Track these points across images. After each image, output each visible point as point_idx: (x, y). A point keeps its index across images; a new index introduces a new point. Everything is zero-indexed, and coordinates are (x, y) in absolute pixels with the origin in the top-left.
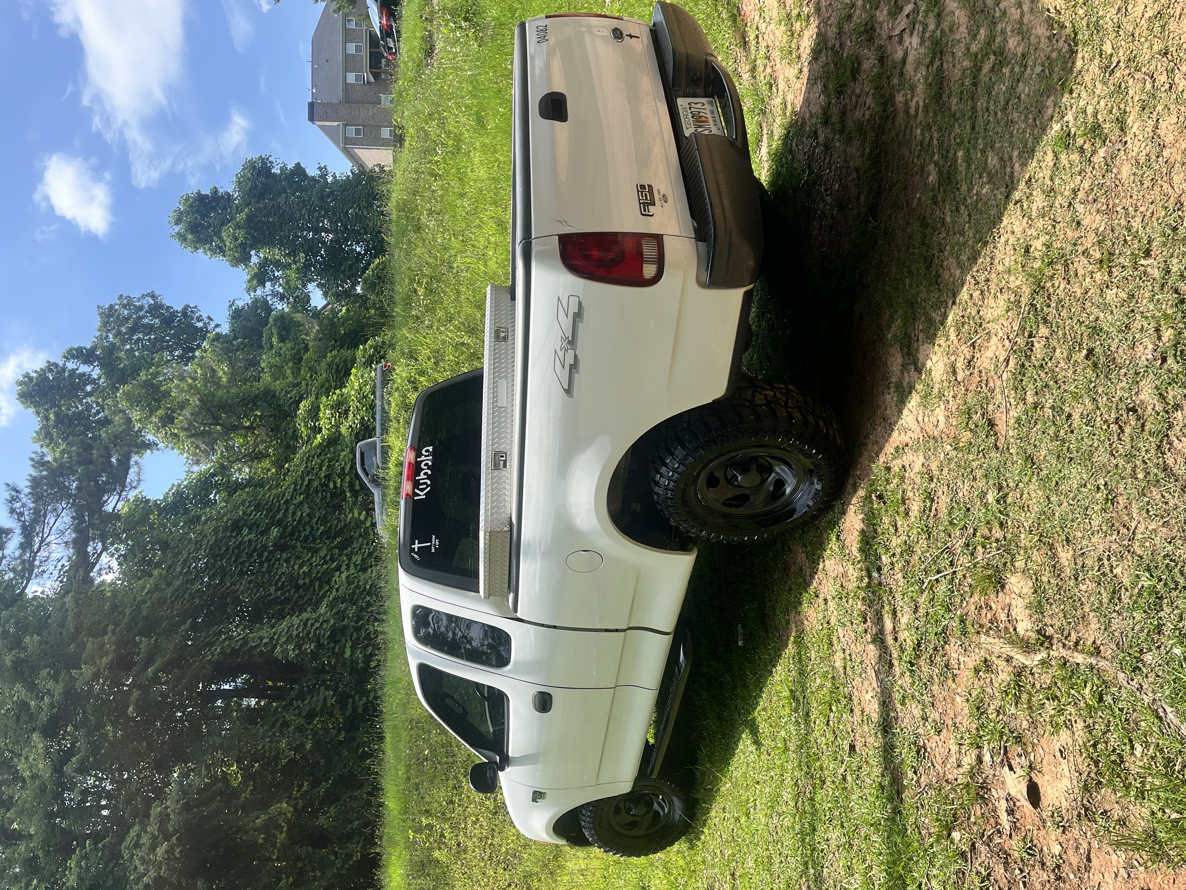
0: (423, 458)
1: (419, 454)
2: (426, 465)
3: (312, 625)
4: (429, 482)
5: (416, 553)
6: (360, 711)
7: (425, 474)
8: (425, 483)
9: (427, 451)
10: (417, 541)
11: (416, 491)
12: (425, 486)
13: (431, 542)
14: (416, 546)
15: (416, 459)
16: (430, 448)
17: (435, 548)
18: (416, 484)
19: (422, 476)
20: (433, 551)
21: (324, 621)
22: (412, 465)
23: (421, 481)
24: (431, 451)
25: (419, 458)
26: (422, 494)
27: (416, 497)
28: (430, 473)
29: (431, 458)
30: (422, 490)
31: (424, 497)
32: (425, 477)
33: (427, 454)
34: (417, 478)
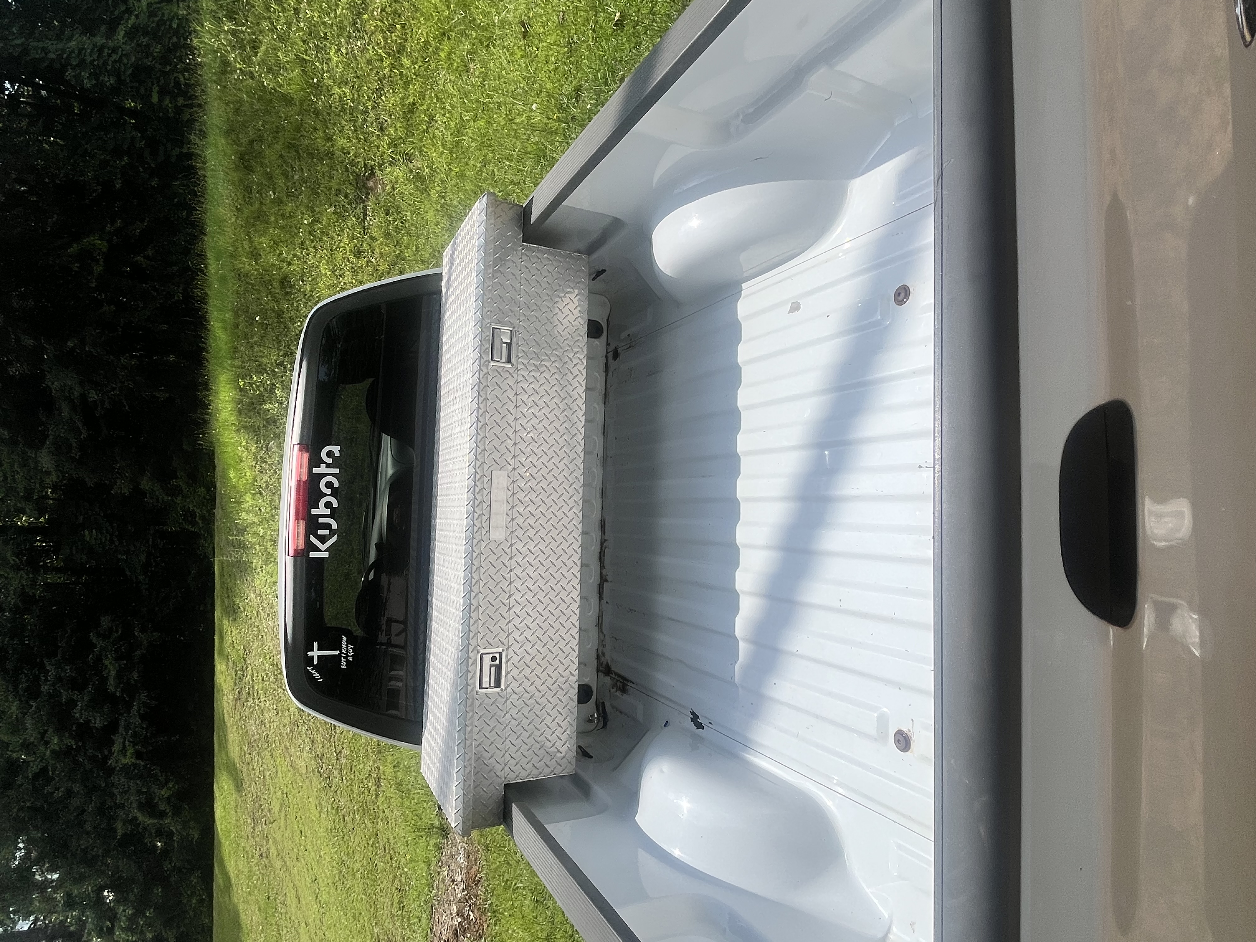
0: (323, 469)
1: (315, 461)
2: (329, 485)
3: (109, 55)
4: (335, 526)
5: (315, 668)
6: (173, 160)
7: (328, 505)
8: (328, 526)
9: (330, 454)
10: (316, 645)
11: (313, 539)
12: (327, 532)
13: (340, 649)
14: (315, 654)
15: (310, 470)
16: (336, 449)
17: (347, 661)
18: (312, 527)
19: (323, 510)
20: (344, 667)
21: (122, 55)
22: (305, 482)
23: (321, 520)
24: (337, 454)
25: (315, 470)
26: (323, 547)
27: (312, 554)
28: (335, 504)
29: (337, 471)
30: (323, 540)
31: (326, 555)
32: (328, 512)
33: (330, 461)
34: (314, 512)
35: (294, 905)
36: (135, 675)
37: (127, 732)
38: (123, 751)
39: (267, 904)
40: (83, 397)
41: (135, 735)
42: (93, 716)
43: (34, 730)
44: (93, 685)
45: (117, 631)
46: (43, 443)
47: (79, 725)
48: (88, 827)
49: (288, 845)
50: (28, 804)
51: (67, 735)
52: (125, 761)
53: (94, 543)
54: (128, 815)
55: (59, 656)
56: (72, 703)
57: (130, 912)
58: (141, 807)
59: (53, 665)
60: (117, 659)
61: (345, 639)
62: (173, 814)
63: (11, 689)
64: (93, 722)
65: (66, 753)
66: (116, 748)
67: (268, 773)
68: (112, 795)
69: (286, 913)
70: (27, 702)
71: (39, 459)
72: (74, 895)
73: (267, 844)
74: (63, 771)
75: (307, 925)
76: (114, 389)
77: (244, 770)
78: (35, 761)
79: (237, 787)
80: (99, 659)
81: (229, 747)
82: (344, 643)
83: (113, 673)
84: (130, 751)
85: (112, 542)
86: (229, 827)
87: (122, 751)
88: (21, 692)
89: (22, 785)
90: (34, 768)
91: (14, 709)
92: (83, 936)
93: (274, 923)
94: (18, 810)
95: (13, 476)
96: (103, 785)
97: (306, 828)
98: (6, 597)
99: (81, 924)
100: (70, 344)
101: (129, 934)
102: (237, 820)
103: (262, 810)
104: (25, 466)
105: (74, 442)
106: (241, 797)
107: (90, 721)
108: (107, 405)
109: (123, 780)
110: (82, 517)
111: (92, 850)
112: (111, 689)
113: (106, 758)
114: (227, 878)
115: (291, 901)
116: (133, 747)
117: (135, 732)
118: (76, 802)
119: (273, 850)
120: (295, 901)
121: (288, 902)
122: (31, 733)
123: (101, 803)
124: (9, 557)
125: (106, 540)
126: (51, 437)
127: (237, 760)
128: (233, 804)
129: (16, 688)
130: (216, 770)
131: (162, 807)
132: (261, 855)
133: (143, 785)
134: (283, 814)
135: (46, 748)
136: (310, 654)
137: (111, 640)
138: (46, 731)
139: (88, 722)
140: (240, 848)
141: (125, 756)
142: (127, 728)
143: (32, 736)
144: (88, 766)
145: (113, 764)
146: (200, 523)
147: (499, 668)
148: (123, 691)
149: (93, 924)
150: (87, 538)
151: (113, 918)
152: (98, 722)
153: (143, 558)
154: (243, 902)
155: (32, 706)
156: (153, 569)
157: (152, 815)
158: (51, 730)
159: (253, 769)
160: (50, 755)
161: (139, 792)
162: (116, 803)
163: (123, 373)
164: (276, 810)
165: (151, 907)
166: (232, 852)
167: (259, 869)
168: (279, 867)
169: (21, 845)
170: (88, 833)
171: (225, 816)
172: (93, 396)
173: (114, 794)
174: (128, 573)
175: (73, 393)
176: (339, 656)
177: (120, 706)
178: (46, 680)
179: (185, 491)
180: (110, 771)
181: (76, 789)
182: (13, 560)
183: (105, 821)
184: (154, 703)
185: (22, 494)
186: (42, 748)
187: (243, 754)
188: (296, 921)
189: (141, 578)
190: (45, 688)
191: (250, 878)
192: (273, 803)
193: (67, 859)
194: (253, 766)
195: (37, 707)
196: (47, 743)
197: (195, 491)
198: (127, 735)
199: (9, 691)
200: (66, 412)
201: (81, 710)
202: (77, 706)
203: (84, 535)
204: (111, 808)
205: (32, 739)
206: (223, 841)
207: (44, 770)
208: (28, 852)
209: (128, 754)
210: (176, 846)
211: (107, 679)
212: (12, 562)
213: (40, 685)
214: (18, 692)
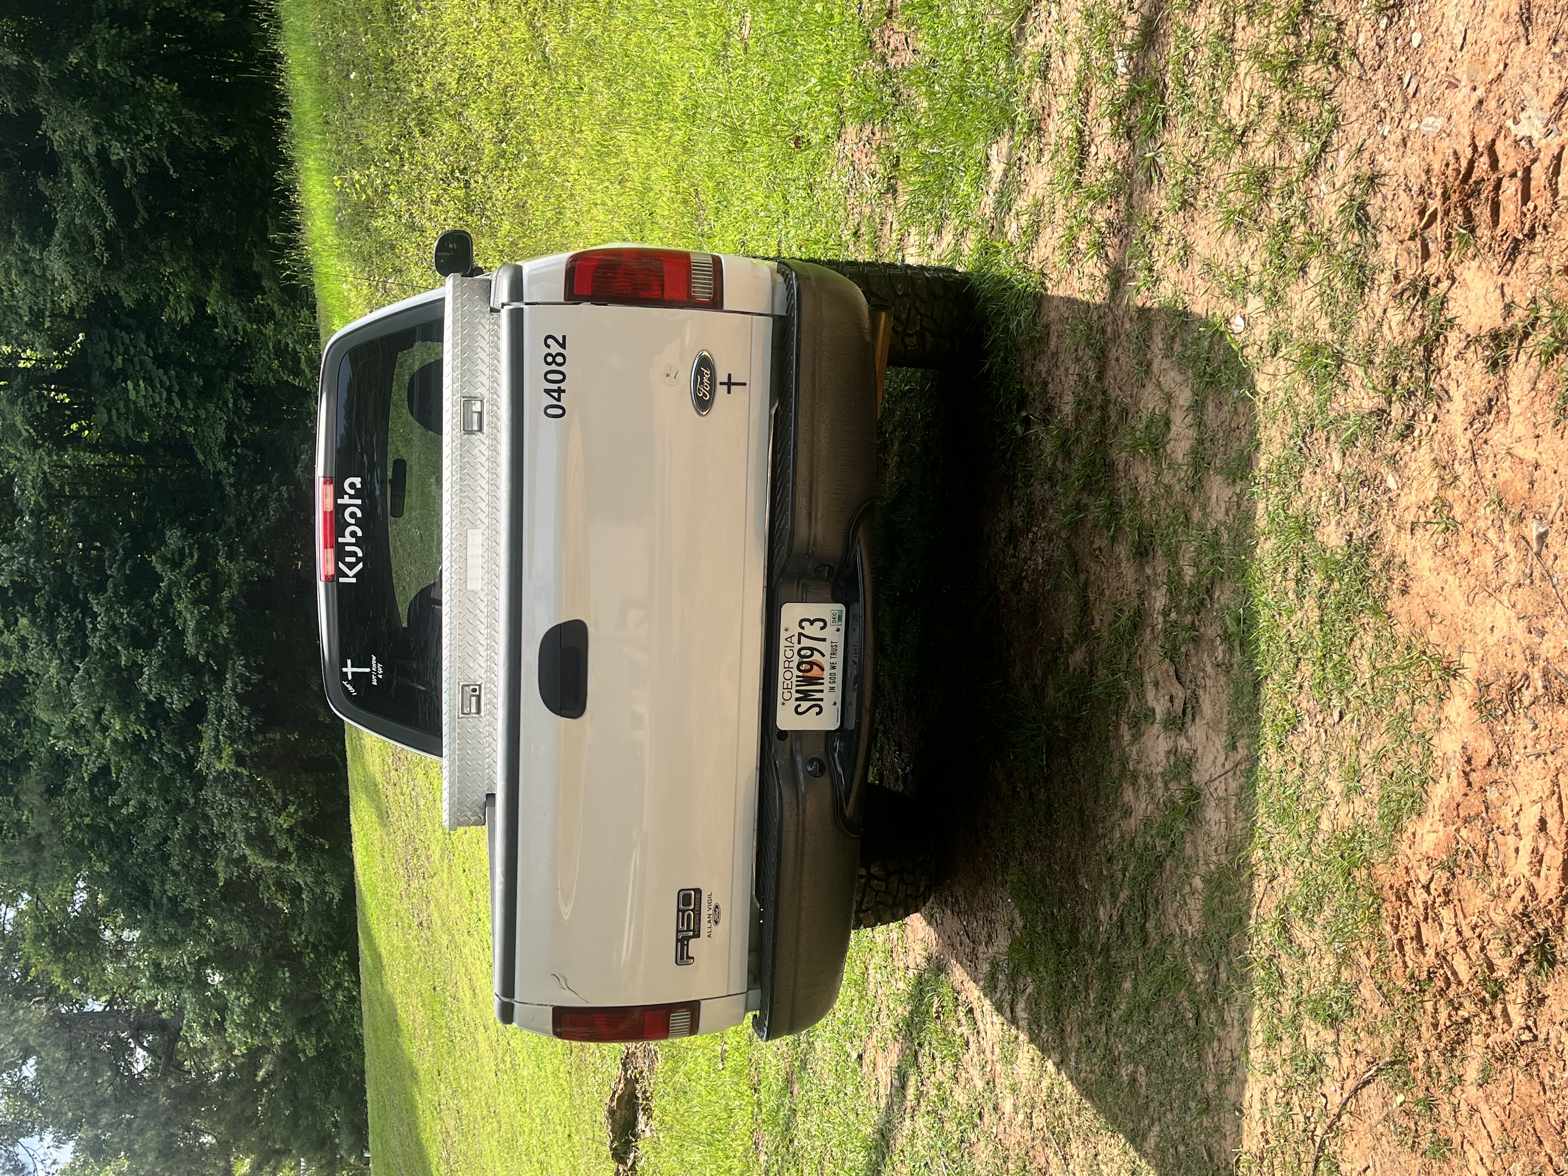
0: (346, 500)
1: (339, 492)
2: (353, 515)
4: (360, 554)
5: (350, 682)
7: (353, 534)
8: (354, 554)
9: (352, 486)
10: (349, 662)
11: (341, 565)
12: (353, 560)
13: (371, 667)
14: (349, 670)
15: (335, 501)
16: (357, 481)
17: (378, 678)
18: (340, 553)
19: (348, 539)
20: (375, 683)
22: (331, 512)
23: (347, 548)
24: (359, 486)
25: (340, 501)
26: (351, 573)
27: (342, 580)
28: (360, 534)
29: (359, 502)
30: (351, 566)
31: (354, 580)
32: (353, 540)
33: (352, 492)
34: (341, 540)
35: (467, 1001)
36: (225, 630)
37: (220, 721)
38: (217, 751)
39: (434, 997)
40: (102, 154)
41: (231, 726)
42: (168, 692)
43: (84, 707)
44: (164, 641)
45: (191, 555)
46: (50, 234)
47: (149, 704)
48: (174, 864)
49: (456, 910)
50: (87, 820)
51: (133, 718)
52: (220, 767)
53: (143, 404)
54: (231, 852)
55: (110, 592)
56: (136, 669)
57: (247, 1001)
58: (250, 840)
59: (102, 606)
60: (195, 603)
61: (374, 658)
62: (299, 859)
63: (45, 640)
64: (168, 700)
65: (135, 745)
66: (205, 745)
67: (422, 802)
68: (206, 818)
69: (459, 1010)
70: (72, 663)
71: (47, 262)
72: (163, 966)
73: (428, 907)
74: (131, 774)
75: (486, 1029)
76: (148, 139)
77: (390, 794)
78: (91, 754)
79: (382, 818)
80: (168, 600)
81: (367, 757)
82: (374, 662)
83: (192, 625)
84: (228, 751)
85: (170, 402)
86: (374, 878)
87: (214, 750)
88: (60, 646)
89: (75, 790)
90: (91, 767)
91: (52, 671)
92: (181, 1029)
93: (444, 1025)
94: (74, 828)
95: (11, 290)
96: (192, 801)
97: (478, 887)
98: (23, 491)
99: (179, 1012)
100: (73, 59)
101: (247, 1033)
102: (385, 870)
103: (418, 856)
104: (26, 271)
105: (96, 234)
106: (387, 834)
107: (164, 699)
108: (141, 169)
109: (219, 796)
110: (120, 357)
111: (183, 900)
112: (191, 650)
113: (192, 761)
114: (377, 957)
115: (466, 995)
116: (230, 745)
117: (231, 722)
118: (154, 824)
119: (436, 917)
120: (469, 993)
121: (461, 995)
122: (83, 714)
123: (191, 830)
124: (18, 424)
125: (161, 398)
126: (61, 225)
127: (379, 778)
128: (378, 845)
129: (52, 639)
130: (352, 791)
131: (282, 844)
132: (421, 924)
133: (250, 806)
134: (446, 866)
135: (105, 738)
136: (344, 670)
137: (184, 569)
138: (102, 710)
139: (161, 700)
140: (392, 912)
141: (220, 758)
142: (220, 715)
143: (82, 715)
144: (168, 771)
145: (204, 769)
146: (307, 371)
147: (479, 698)
148: (208, 655)
149: (195, 1013)
150: (132, 395)
151: (223, 1009)
152: (176, 702)
153: (221, 434)
154: (402, 992)
155: (78, 669)
156: (239, 451)
157: (267, 854)
158: (108, 708)
159: (402, 794)
160: (111, 748)
161: (246, 817)
162: (211, 831)
163: (161, 109)
164: (436, 857)
165: (276, 997)
166: (381, 918)
167: (419, 945)
168: (445, 943)
169: (81, 884)
170: (175, 874)
171: (368, 862)
172: (118, 152)
173: (208, 816)
174: (201, 457)
175: (87, 148)
176: (370, 673)
177: (207, 679)
178: (94, 629)
179: (279, 316)
180: (200, 781)
181: (153, 805)
182: (27, 430)
183: (200, 858)
184: (255, 678)
185: (26, 319)
186: (98, 736)
187: (386, 769)
188: (473, 1024)
189: (222, 465)
190: (94, 641)
191: (408, 957)
192: (433, 847)
193: (149, 911)
194: (402, 788)
195: (87, 671)
196: (105, 729)
197: (294, 315)
198: (220, 725)
199: (43, 643)
200: (79, 182)
201: (150, 680)
202: (143, 673)
203: (126, 390)
204: (204, 837)
205: (83, 721)
206: (368, 900)
207: (105, 770)
208: (93, 896)
209: (224, 755)
210: (306, 909)
211: (183, 633)
212: (25, 434)
213: (87, 637)
214: (55, 646)
